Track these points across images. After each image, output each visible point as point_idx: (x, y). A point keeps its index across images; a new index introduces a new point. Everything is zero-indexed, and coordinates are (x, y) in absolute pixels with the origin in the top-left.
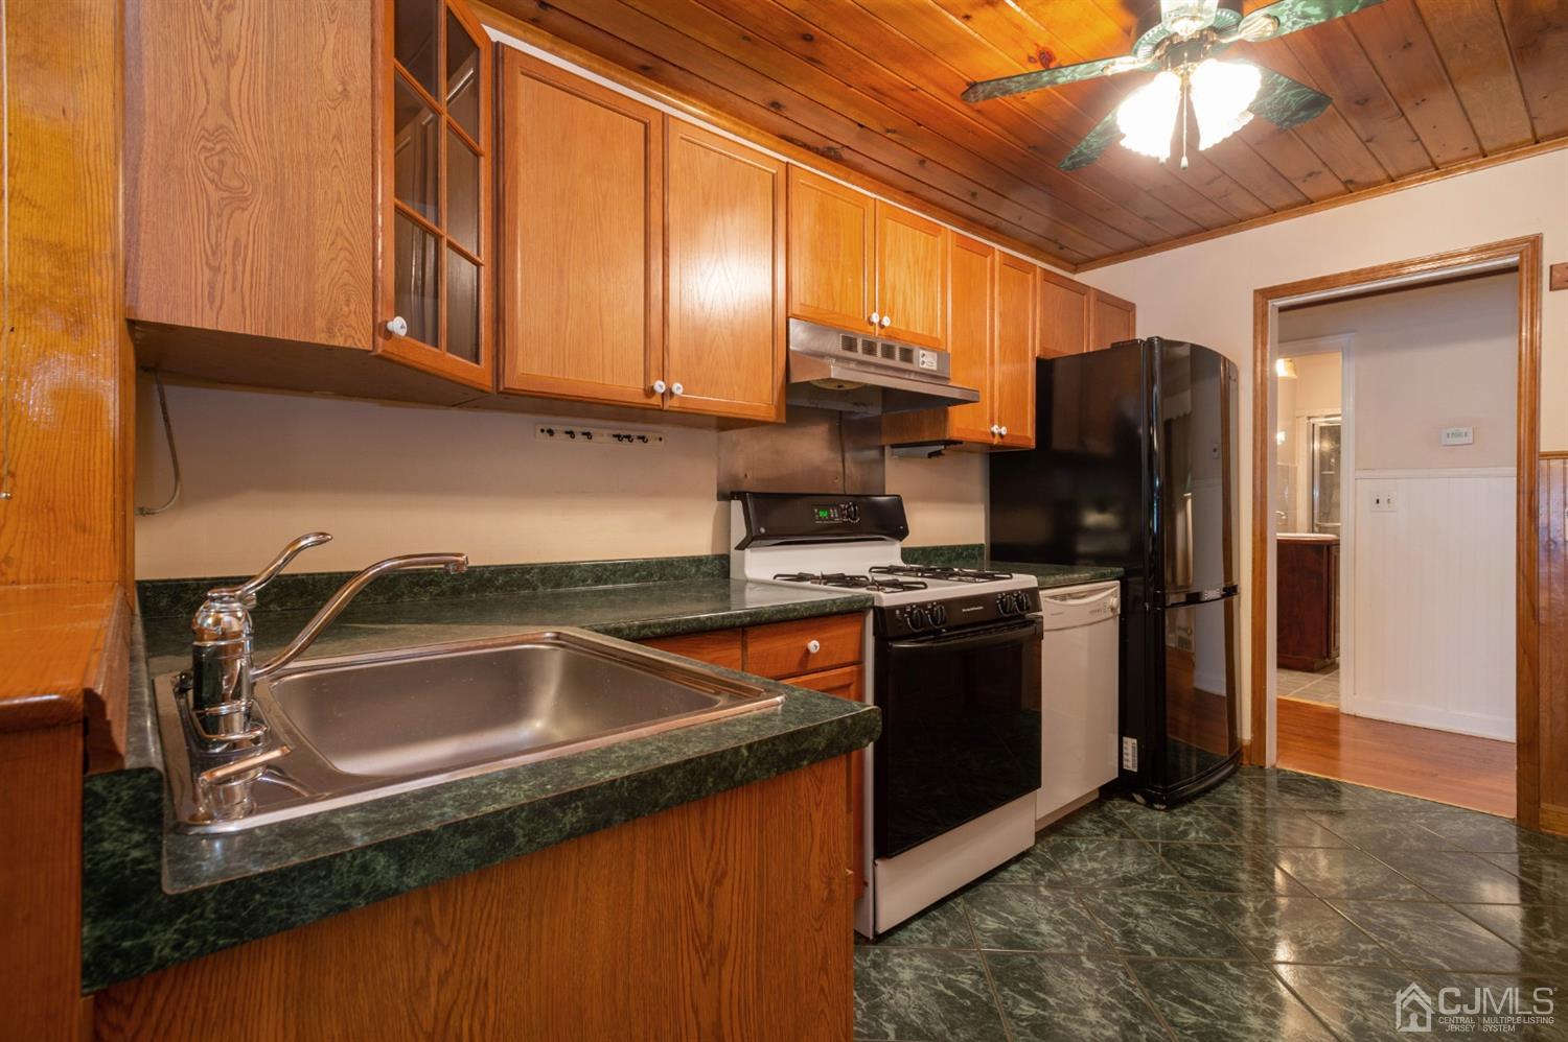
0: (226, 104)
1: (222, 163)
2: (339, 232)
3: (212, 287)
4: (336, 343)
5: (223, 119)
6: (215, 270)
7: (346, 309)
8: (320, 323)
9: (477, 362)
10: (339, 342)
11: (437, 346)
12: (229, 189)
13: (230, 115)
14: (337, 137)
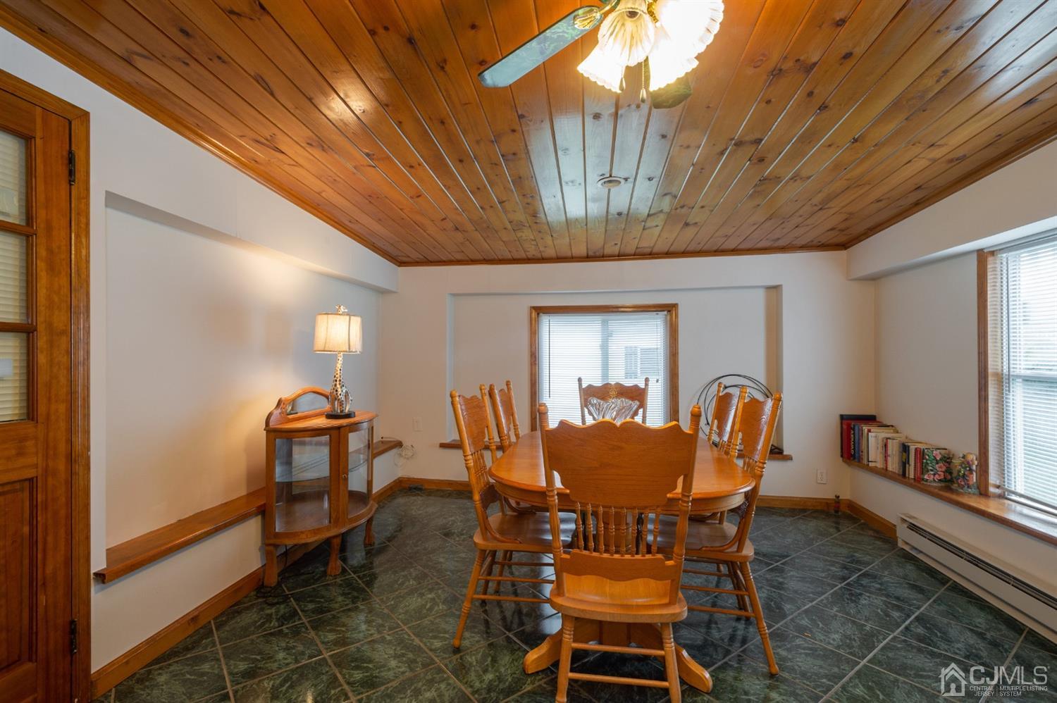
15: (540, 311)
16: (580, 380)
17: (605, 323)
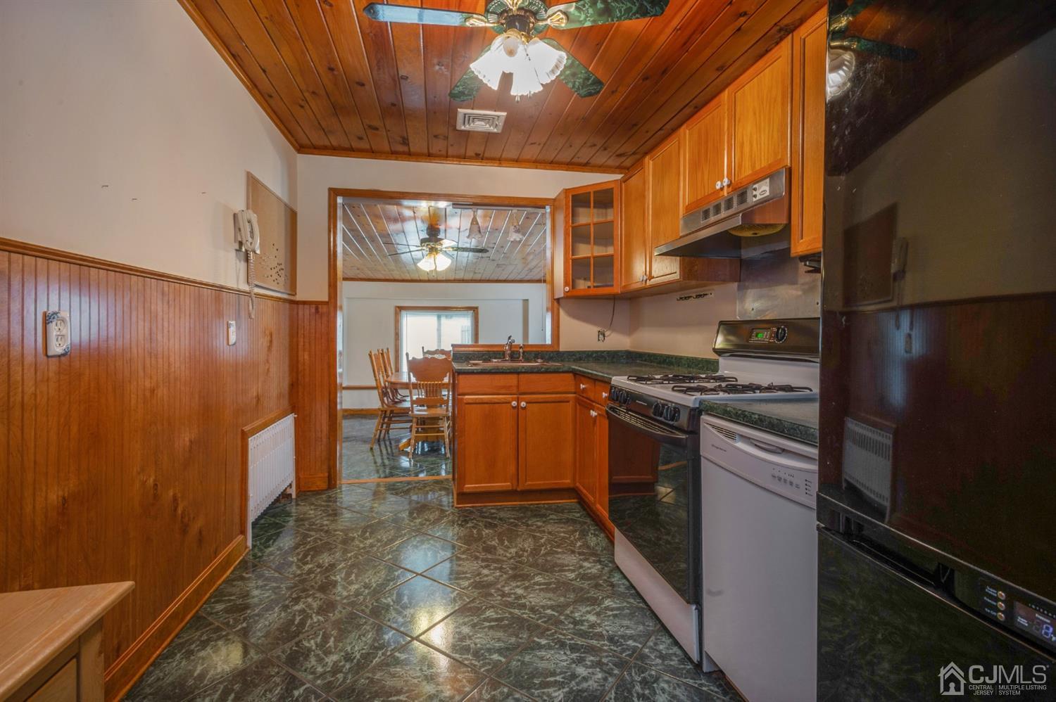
15: (400, 309)
16: (423, 348)
17: (439, 317)
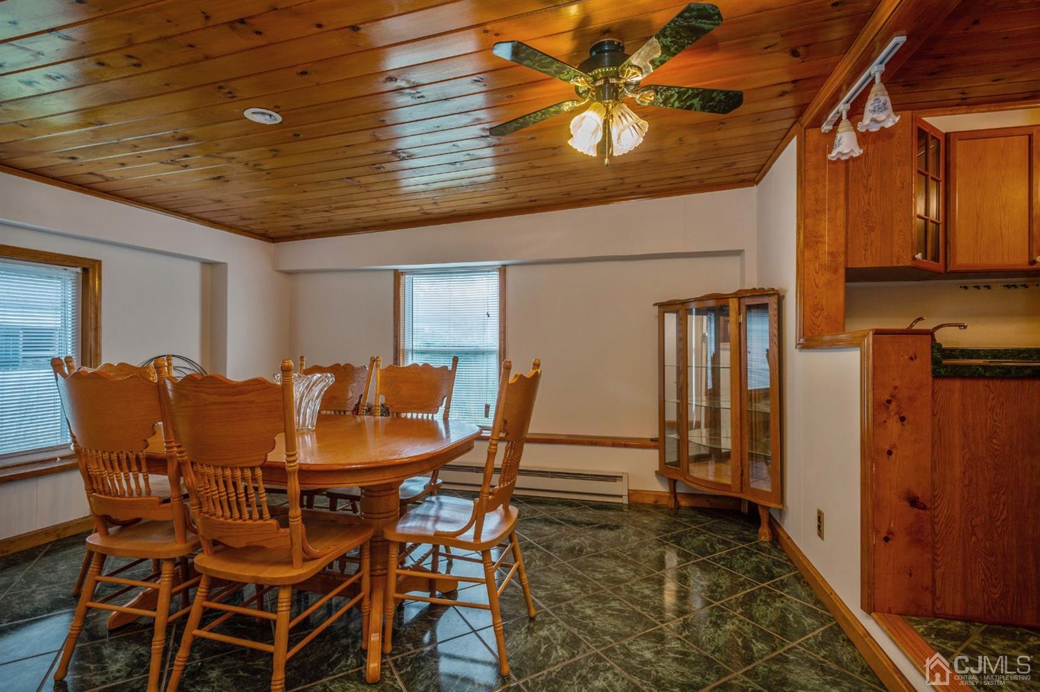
0: (869, 203)
1: (868, 220)
2: (901, 231)
3: (865, 255)
4: (900, 265)
5: (868, 207)
6: (866, 250)
7: (903, 254)
8: (895, 260)
9: (938, 262)
10: (901, 265)
11: (926, 259)
12: (869, 227)
13: (870, 206)
14: (901, 201)
